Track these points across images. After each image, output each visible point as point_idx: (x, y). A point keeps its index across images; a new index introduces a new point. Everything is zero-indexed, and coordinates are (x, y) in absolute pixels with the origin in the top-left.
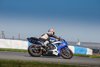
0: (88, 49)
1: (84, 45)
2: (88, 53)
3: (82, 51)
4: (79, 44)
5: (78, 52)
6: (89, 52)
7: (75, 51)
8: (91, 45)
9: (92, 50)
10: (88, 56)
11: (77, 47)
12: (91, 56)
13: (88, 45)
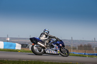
0: (17, 44)
1: (14, 40)
2: (16, 48)
3: (11, 46)
4: (8, 39)
5: (7, 47)
6: (18, 47)
7: (4, 46)
8: (20, 40)
9: (20, 45)
10: (17, 51)
11: (6, 43)
12: (19, 50)
13: (17, 41)
